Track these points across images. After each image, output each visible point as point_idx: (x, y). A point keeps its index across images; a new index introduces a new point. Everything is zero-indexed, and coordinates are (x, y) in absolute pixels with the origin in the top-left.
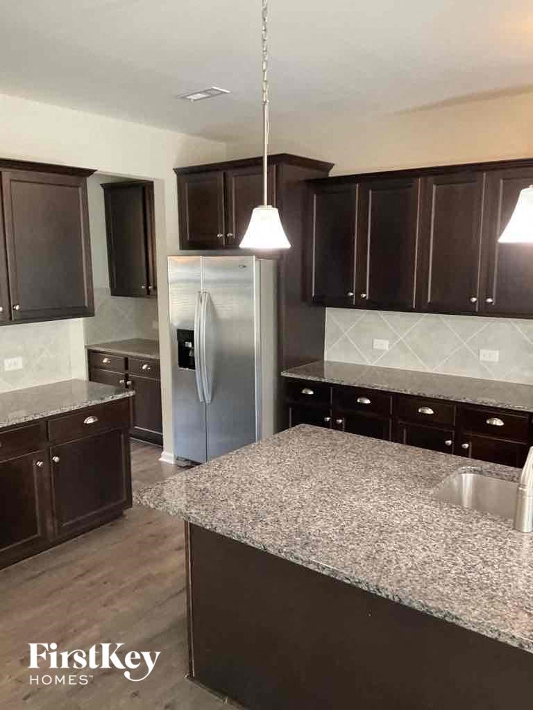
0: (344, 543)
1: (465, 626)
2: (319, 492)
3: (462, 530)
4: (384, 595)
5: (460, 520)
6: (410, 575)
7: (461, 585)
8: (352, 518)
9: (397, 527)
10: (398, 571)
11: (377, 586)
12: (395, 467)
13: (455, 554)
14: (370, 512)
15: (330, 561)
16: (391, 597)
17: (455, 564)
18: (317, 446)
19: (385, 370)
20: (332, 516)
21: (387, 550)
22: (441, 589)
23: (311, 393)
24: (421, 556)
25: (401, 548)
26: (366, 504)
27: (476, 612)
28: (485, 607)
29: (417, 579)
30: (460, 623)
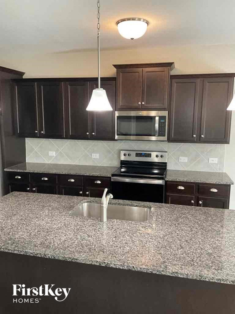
0: (31, 239)
1: (80, 262)
2: (20, 220)
3: (81, 225)
4: (47, 257)
5: (80, 221)
6: (59, 247)
7: (79, 246)
8: (35, 229)
9: (54, 229)
10: (54, 246)
11: (44, 254)
12: (56, 205)
13: (77, 235)
14: (43, 225)
15: (24, 248)
16: (50, 257)
17: (77, 239)
18: (20, 201)
19: (54, 165)
20: (26, 229)
21: (50, 239)
22: (71, 250)
23: (20, 177)
24: (63, 239)
25: (56, 237)
26: (42, 222)
27: (84, 255)
28: (88, 253)
29: (62, 248)
30: (78, 261)
